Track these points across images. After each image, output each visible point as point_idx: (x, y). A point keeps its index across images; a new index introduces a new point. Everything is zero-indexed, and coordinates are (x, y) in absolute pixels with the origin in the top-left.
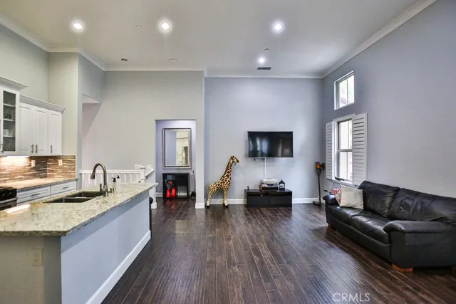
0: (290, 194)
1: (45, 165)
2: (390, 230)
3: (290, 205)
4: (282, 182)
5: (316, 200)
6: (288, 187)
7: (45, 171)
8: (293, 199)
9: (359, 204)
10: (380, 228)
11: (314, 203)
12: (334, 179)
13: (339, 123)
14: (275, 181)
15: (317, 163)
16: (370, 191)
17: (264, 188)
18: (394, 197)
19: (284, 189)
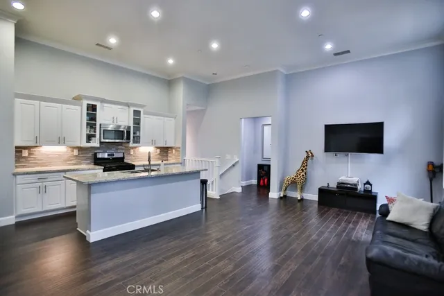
1: (167, 153)
4: (368, 183)
6: (376, 190)
7: (167, 156)
15: (430, 163)
17: (339, 187)
19: (371, 191)
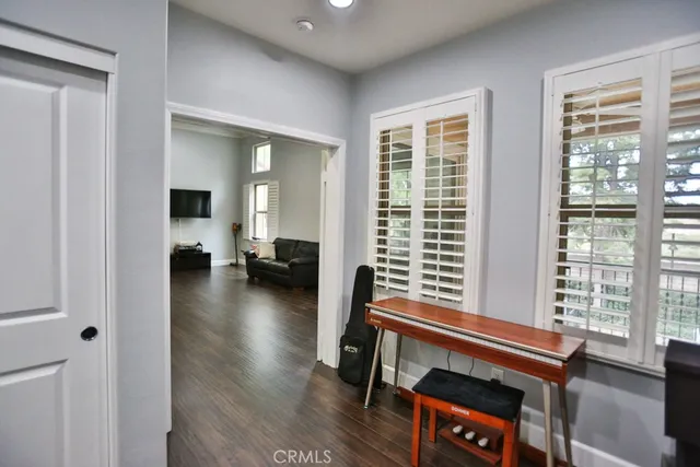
0: (209, 255)
2: (292, 265)
3: (209, 267)
4: (199, 244)
5: (234, 261)
6: (205, 250)
8: (212, 262)
9: (273, 255)
10: (286, 266)
11: (231, 265)
12: (251, 239)
13: (256, 186)
14: (191, 242)
15: (234, 224)
16: (281, 246)
17: (181, 251)
18: (296, 247)
19: (202, 250)
